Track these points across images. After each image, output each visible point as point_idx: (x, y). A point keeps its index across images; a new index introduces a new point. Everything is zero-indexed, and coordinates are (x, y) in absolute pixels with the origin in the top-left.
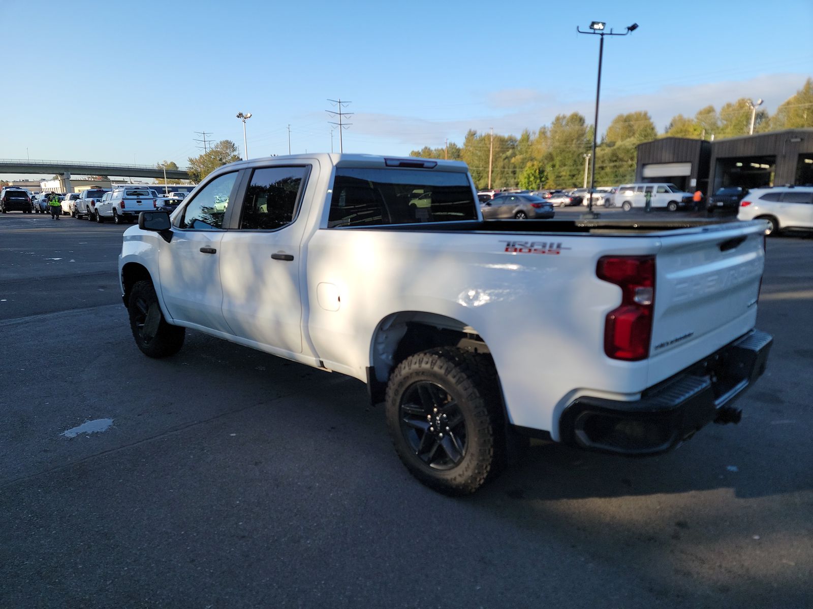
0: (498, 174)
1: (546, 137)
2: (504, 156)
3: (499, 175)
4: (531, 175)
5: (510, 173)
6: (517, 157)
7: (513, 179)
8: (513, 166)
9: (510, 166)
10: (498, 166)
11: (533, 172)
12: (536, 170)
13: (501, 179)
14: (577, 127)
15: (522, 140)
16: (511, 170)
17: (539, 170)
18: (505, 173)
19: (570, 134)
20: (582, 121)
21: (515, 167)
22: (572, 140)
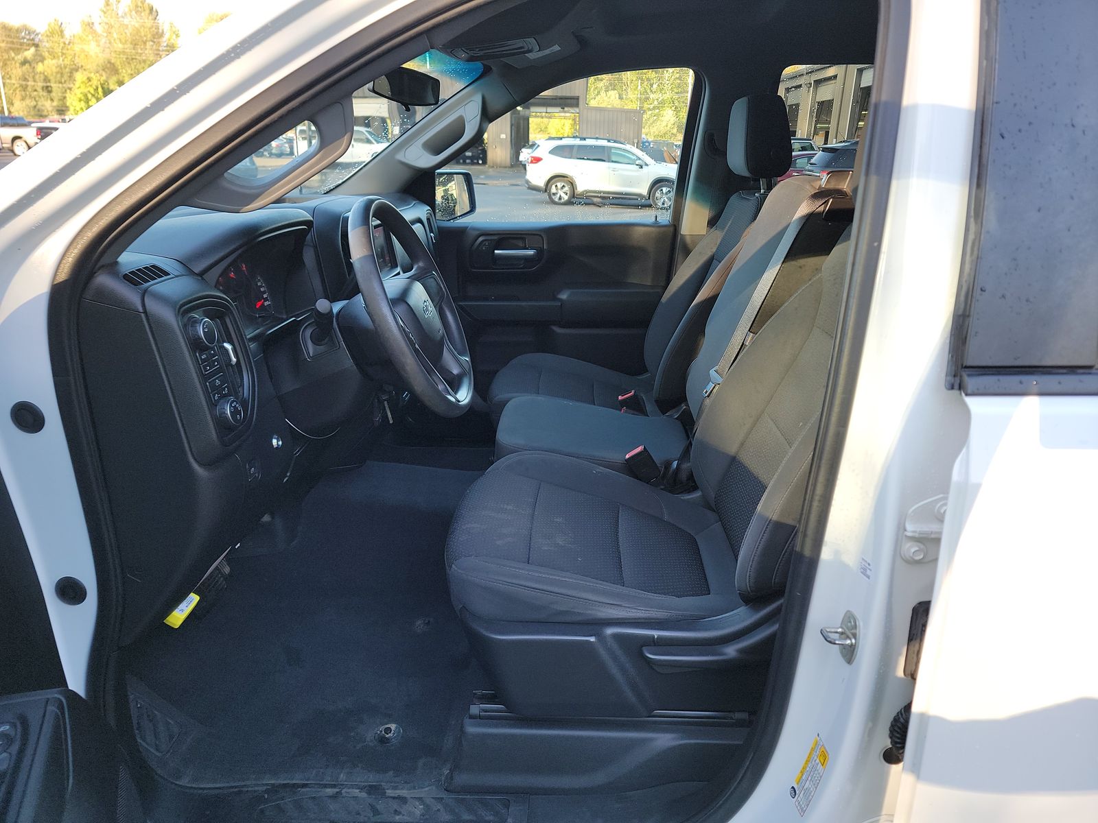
0: (15, 90)
1: (94, 32)
2: (20, 58)
3: (17, 92)
4: (90, 96)
5: (39, 89)
6: (46, 62)
7: (49, 102)
8: (42, 77)
9: (37, 77)
10: (13, 76)
11: (92, 92)
12: (97, 88)
13: (23, 99)
14: (149, 23)
15: (51, 34)
16: (41, 84)
17: (103, 88)
18: (29, 89)
19: (138, 31)
20: (154, 13)
21: (46, 80)
22: (145, 43)
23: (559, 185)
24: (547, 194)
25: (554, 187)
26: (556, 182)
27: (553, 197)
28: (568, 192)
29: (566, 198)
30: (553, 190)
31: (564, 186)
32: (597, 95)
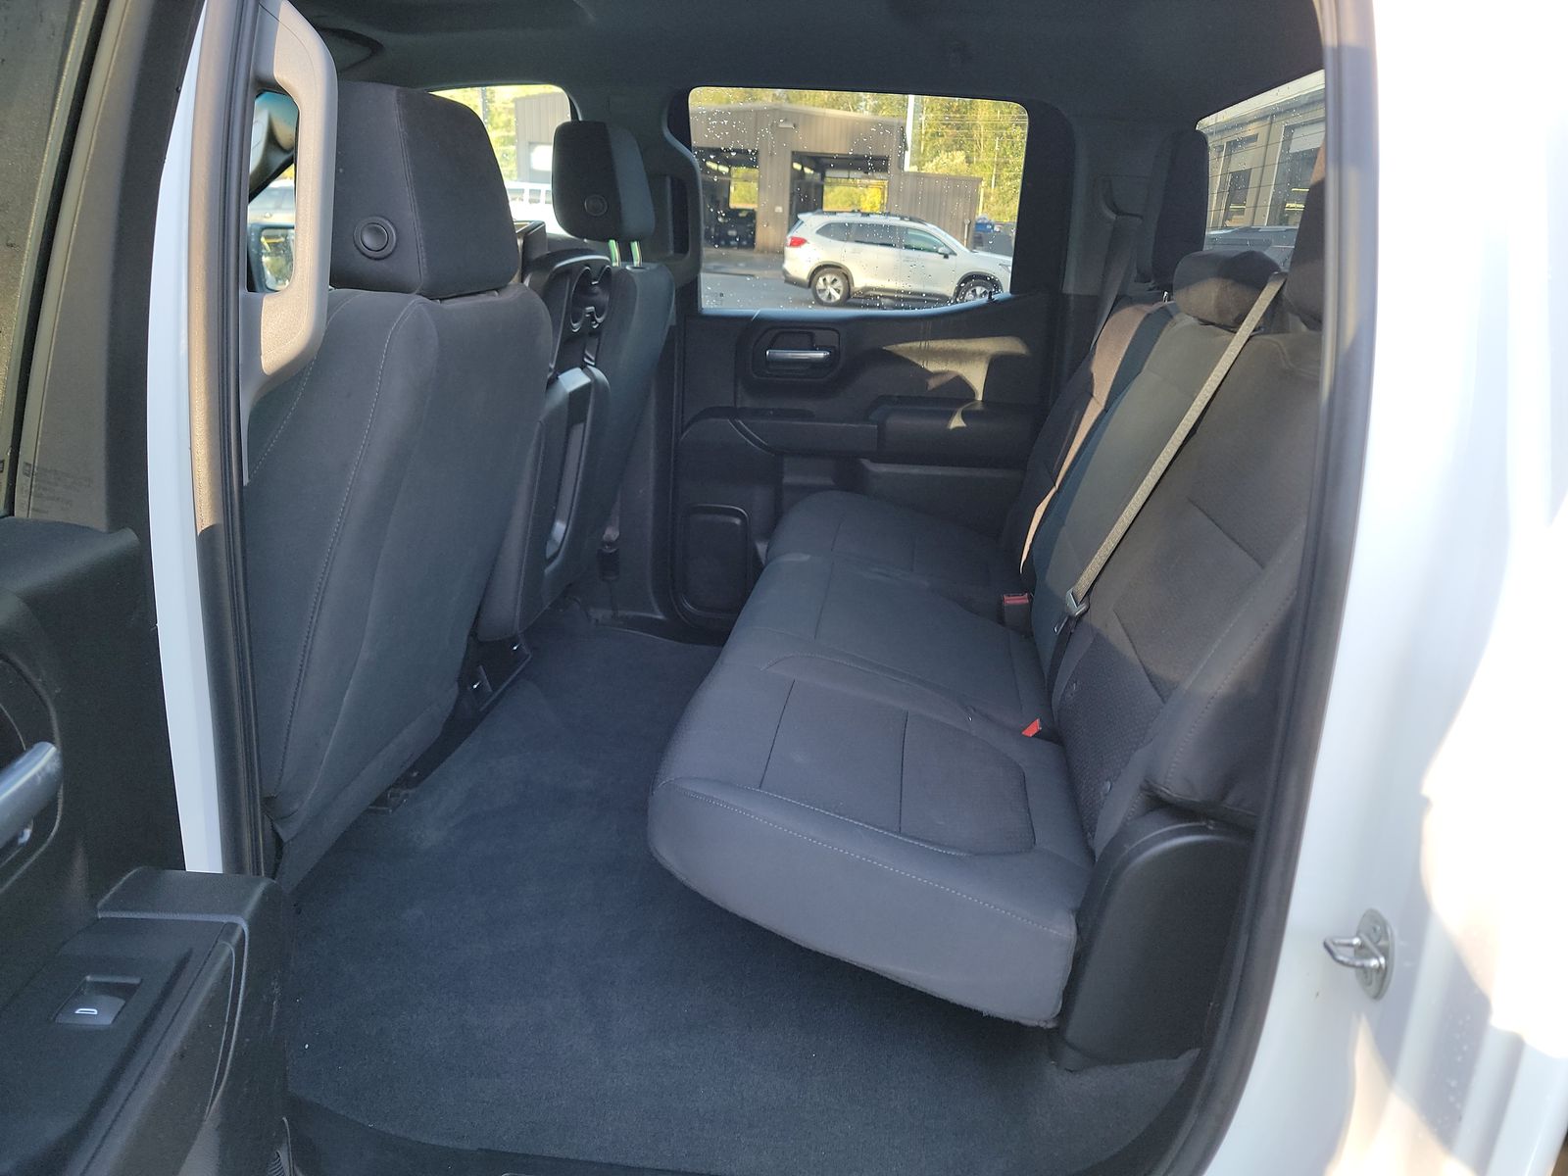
23: (829, 278)
24: (810, 290)
25: (821, 279)
26: (826, 273)
27: (820, 295)
28: (841, 289)
29: (838, 297)
30: (820, 284)
31: (835, 280)
32: (935, 156)
